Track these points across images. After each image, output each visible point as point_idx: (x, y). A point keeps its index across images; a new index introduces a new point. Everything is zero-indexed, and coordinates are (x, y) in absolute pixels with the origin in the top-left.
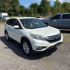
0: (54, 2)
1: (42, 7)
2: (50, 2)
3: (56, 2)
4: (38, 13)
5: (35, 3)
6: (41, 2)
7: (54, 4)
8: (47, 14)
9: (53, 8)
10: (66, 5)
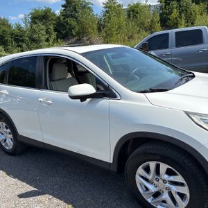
0: (104, 4)
1: (69, 20)
2: (90, 6)
3: (108, 3)
4: (59, 40)
5: (44, 9)
6: (63, 6)
7: (105, 10)
8: (88, 40)
9: (102, 22)
10: (137, 13)
